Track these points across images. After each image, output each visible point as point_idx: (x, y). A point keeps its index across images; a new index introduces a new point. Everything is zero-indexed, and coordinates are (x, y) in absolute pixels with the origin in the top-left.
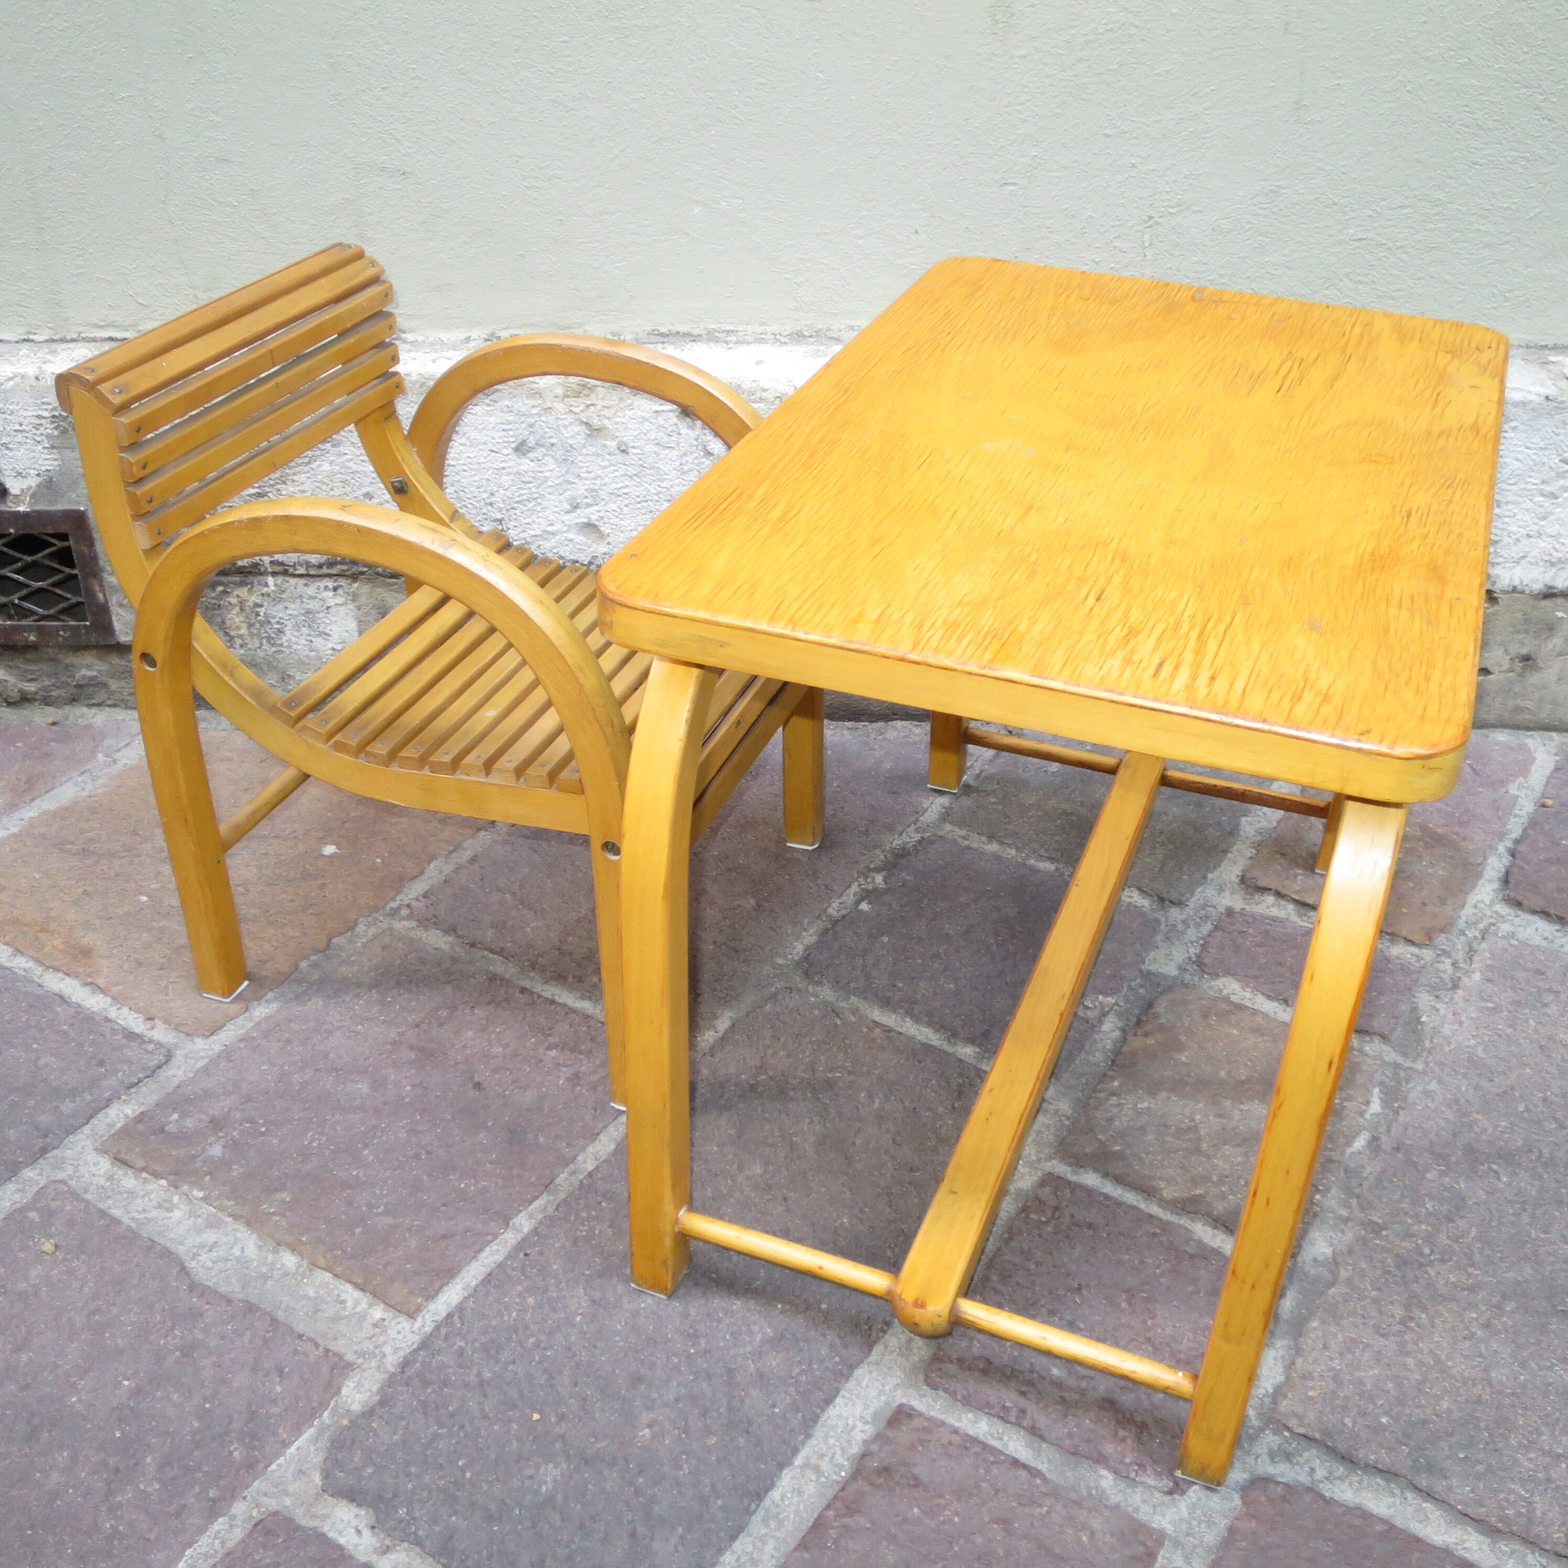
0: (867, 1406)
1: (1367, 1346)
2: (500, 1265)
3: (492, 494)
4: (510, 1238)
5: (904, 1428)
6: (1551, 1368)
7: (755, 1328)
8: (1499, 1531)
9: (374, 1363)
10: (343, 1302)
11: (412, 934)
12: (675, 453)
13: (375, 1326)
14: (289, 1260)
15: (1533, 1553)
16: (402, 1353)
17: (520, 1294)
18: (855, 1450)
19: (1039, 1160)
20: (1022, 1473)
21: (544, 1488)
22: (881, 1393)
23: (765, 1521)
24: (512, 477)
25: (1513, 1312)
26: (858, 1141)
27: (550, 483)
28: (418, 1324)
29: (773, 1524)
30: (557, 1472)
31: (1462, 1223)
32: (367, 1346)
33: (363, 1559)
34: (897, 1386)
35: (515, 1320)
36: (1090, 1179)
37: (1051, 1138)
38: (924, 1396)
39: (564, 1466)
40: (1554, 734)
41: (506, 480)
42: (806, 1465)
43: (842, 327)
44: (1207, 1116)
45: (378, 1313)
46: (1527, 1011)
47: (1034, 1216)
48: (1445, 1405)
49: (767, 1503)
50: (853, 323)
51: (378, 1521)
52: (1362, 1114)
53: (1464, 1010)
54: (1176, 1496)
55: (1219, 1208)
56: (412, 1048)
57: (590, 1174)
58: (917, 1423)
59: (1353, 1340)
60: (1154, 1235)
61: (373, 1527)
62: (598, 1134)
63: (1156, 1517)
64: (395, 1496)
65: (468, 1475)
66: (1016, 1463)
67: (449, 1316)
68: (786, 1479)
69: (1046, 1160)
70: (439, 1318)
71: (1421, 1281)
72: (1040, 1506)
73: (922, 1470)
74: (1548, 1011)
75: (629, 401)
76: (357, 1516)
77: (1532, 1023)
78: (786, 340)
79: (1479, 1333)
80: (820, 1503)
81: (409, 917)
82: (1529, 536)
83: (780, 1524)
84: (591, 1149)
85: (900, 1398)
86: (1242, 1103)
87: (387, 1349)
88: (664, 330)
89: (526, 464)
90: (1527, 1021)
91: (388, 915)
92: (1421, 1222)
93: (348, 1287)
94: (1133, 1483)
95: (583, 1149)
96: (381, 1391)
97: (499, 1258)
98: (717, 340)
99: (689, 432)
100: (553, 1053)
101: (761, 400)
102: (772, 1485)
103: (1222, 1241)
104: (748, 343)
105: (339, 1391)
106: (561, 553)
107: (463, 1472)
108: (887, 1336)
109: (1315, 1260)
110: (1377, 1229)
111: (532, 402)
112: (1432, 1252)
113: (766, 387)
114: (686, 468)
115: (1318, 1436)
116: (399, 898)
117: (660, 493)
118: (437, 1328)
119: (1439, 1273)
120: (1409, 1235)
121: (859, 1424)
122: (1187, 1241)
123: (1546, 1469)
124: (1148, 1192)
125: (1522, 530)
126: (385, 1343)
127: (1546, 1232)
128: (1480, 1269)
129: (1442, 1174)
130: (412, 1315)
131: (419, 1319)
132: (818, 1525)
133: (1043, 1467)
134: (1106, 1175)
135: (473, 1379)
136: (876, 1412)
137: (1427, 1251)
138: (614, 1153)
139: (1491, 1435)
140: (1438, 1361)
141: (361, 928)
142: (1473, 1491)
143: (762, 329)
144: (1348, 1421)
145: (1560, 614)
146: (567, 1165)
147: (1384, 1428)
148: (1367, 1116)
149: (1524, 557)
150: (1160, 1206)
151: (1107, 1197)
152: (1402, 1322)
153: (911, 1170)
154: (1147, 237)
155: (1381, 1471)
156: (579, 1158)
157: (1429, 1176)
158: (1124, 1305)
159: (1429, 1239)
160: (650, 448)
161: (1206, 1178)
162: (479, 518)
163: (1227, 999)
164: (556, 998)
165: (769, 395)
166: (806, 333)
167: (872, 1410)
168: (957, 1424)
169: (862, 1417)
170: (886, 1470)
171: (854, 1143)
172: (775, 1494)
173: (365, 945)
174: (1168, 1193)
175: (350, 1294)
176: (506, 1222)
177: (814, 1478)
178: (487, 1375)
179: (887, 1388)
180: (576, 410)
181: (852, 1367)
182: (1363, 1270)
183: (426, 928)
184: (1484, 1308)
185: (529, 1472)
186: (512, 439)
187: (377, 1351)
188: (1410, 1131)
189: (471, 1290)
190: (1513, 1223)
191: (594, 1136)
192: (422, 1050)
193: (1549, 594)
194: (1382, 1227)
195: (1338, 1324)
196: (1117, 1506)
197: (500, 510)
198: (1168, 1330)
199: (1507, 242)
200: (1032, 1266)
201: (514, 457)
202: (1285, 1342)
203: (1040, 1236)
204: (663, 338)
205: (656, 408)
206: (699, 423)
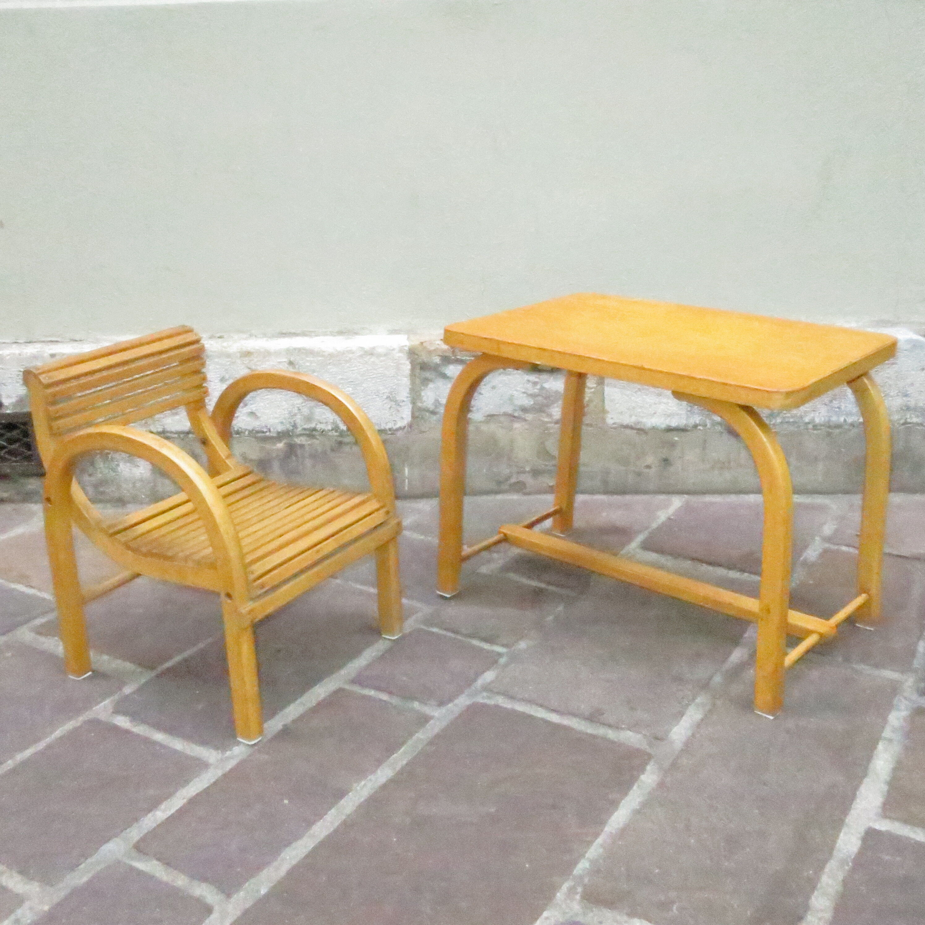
1: (531, 670)
2: (190, 656)
4: (195, 649)
5: (340, 693)
8: (564, 713)
9: (136, 683)
10: (126, 668)
13: (138, 673)
14: (106, 657)
15: (576, 718)
16: (148, 680)
18: (320, 699)
19: (415, 625)
22: (334, 685)
23: (281, 717)
25: (594, 661)
29: (284, 717)
32: (134, 678)
33: (126, 728)
34: (341, 684)
36: (434, 629)
37: (422, 619)
38: (350, 686)
40: (685, 496)
42: (300, 703)
45: (140, 670)
49: (284, 711)
51: (133, 719)
52: (553, 611)
54: (442, 707)
55: (483, 635)
58: (346, 692)
59: (526, 669)
60: (455, 643)
61: (131, 721)
63: (431, 713)
64: (141, 713)
66: (382, 701)
67: (168, 669)
68: (292, 706)
69: (418, 625)
70: (164, 669)
72: (387, 710)
73: (344, 703)
76: (125, 719)
78: (335, 334)
79: (578, 666)
80: (303, 712)
82: (655, 404)
83: (288, 717)
86: (504, 608)
87: (142, 679)
88: (284, 331)
94: (426, 704)
96: (138, 688)
97: (190, 653)
101: (323, 356)
102: (286, 708)
105: (122, 689)
106: (240, 426)
108: (340, 671)
109: (519, 648)
115: (502, 692)
121: (323, 693)
122: (468, 645)
124: (457, 632)
125: (652, 401)
130: (153, 669)
131: (156, 670)
132: (302, 716)
133: (392, 701)
134: (440, 628)
135: (175, 684)
136: (331, 690)
139: (571, 690)
140: (558, 673)
142: (558, 704)
144: (516, 688)
145: (676, 439)
147: (530, 689)
148: (556, 611)
149: (655, 413)
150: (460, 636)
151: (440, 634)
152: (548, 664)
155: (524, 700)
157: (575, 626)
158: (437, 660)
159: (568, 642)
161: (481, 628)
163: (508, 579)
165: (326, 354)
167: (329, 689)
168: (362, 692)
169: (325, 691)
170: (330, 703)
174: (465, 632)
175: (129, 666)
176: (194, 645)
177: (303, 706)
179: (336, 684)
180: (245, 362)
181: (324, 678)
182: (537, 651)
184: (582, 659)
185: (193, 706)
186: (219, 376)
189: (176, 663)
193: (669, 430)
195: (522, 665)
196: (418, 711)
201: (219, 384)
202: (498, 669)
204: (283, 334)
205: (279, 361)
206: (297, 366)
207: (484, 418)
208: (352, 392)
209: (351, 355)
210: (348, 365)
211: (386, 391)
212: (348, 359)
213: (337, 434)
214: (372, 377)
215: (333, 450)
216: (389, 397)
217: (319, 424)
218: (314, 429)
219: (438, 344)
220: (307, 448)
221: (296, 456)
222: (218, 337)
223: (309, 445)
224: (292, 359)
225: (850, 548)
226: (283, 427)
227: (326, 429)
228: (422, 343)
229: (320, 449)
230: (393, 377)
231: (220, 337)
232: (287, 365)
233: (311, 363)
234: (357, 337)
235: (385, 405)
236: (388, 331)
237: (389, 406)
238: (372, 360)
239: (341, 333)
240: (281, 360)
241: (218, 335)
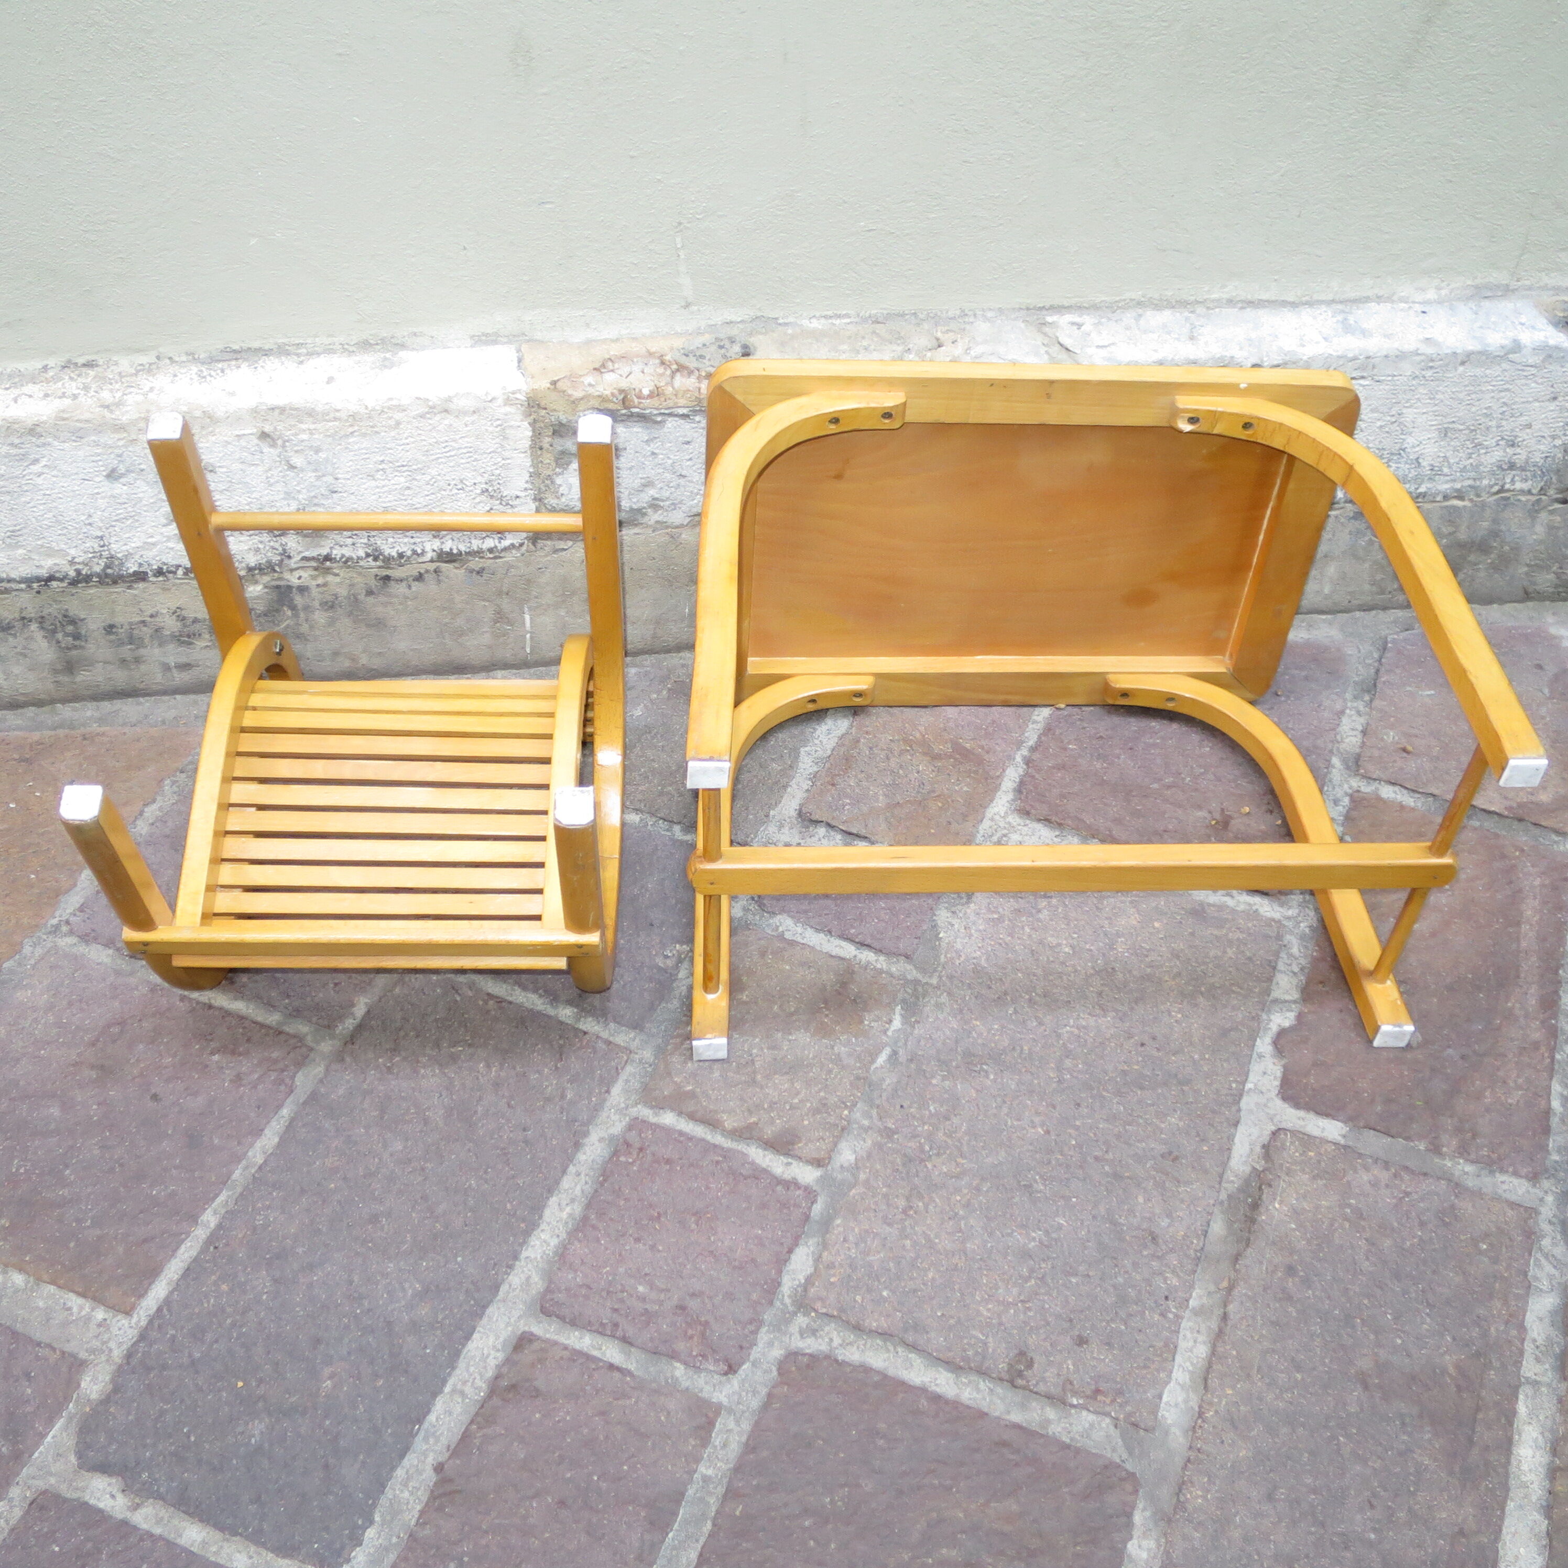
0: (497, 1337)
1: (877, 1234)
2: (196, 1260)
3: (90, 516)
4: (200, 1234)
5: (526, 1351)
6: (1009, 1235)
7: (407, 1285)
8: (961, 1368)
9: (103, 1358)
10: (69, 1309)
11: (75, 950)
12: (260, 469)
13: (99, 1325)
14: (18, 1279)
15: (984, 1381)
16: (125, 1347)
17: (215, 1283)
18: (490, 1374)
19: (627, 1108)
20: (617, 1375)
21: (253, 1441)
22: (508, 1324)
23: (426, 1439)
24: (106, 500)
25: (987, 1191)
26: (480, 1109)
27: (144, 502)
28: (135, 1320)
29: (432, 1441)
30: (262, 1426)
31: (956, 1120)
32: (96, 1344)
33: (120, 1516)
34: (520, 1317)
35: (213, 1305)
36: (668, 1118)
37: (637, 1085)
38: (540, 1322)
39: (267, 1420)
41: (101, 503)
42: (454, 1391)
43: (406, 334)
44: (762, 1049)
45: (100, 1314)
46: (1024, 919)
47: (622, 1159)
48: (930, 1275)
49: (426, 1425)
50: (415, 330)
51: (127, 1485)
52: (885, 1032)
53: (974, 924)
54: (730, 1376)
55: (769, 1132)
56: (92, 1067)
57: (260, 1168)
58: (536, 1345)
59: (867, 1231)
60: (717, 1162)
61: (123, 1491)
62: (262, 1130)
63: (715, 1394)
64: (138, 1464)
65: (193, 1439)
66: (612, 1367)
67: (159, 1310)
68: (439, 1405)
69: (632, 1107)
70: (151, 1312)
71: (921, 1175)
72: (630, 1398)
73: (540, 1383)
74: (1041, 916)
75: (211, 429)
76: (109, 1485)
77: (1027, 930)
78: (354, 349)
79: (961, 1212)
80: (466, 1419)
81: (71, 933)
83: (437, 1440)
84: (258, 1144)
85: (523, 1327)
86: (790, 1034)
87: (112, 1345)
88: (236, 347)
89: (119, 488)
90: (1023, 928)
91: (50, 933)
92: (924, 1124)
93: (72, 1296)
94: (698, 1369)
95: (251, 1145)
96: (113, 1380)
97: (194, 1253)
98: (288, 354)
99: (271, 450)
100: (216, 1057)
101: (335, 419)
102: (428, 1412)
103: (771, 1160)
104: (318, 354)
105: (79, 1385)
106: (164, 560)
107: (189, 1437)
108: (511, 1277)
109: (842, 1167)
110: (889, 1133)
111: (117, 436)
112: (931, 1148)
113: (338, 408)
114: (272, 481)
115: (835, 1313)
116: (57, 914)
117: (251, 503)
118: (151, 1322)
119: (935, 1166)
120: (915, 1136)
121: (492, 1352)
122: (743, 1165)
123: (999, 1316)
124: (713, 1124)
126: (110, 1339)
127: (1019, 1120)
128: (966, 1158)
129: (944, 1078)
130: (128, 1313)
131: (135, 1316)
132: (466, 1436)
133: (632, 1367)
134: (680, 1114)
135: (186, 1360)
136: (505, 1340)
137: (927, 1148)
138: (279, 1145)
139: (962, 1294)
140: (929, 1240)
141: (27, 950)
142: (945, 1339)
143: (330, 340)
144: (858, 1298)
146: (240, 1161)
147: (885, 1300)
148: (890, 1033)
150: (723, 1135)
151: (681, 1133)
152: (904, 1212)
153: (525, 1130)
154: (678, 240)
155: (880, 1334)
156: (250, 1154)
157: (934, 1081)
158: (693, 1226)
159: (930, 1137)
160: (236, 466)
161: (758, 1107)
162: (80, 537)
163: (781, 937)
164: (213, 1002)
165: (343, 415)
166: (372, 342)
167: (501, 1339)
168: (567, 1342)
169: (494, 1347)
170: (513, 1387)
171: (476, 1112)
172: (432, 1418)
173: (34, 967)
174: (730, 1123)
175: (75, 1301)
176: (193, 1219)
177: (460, 1400)
178: (197, 1355)
179: (512, 1320)
181: (485, 1307)
182: (877, 1171)
183: (87, 942)
184: (965, 1191)
185: (240, 1429)
186: (102, 469)
187: (104, 1347)
188: (922, 1043)
189: (174, 1285)
190: (995, 1115)
191: (258, 1132)
192: (102, 1067)
194: (894, 1132)
195: (856, 1220)
196: (687, 1389)
197: (100, 528)
198: (726, 1243)
199: (1001, 224)
200: (622, 1203)
201: (106, 483)
202: (816, 1240)
203: (628, 1175)
204: (236, 355)
205: (237, 433)
206: (280, 442)
207: (688, 520)
208: (407, 484)
209: (398, 416)
210: (393, 434)
211: (479, 479)
212: (392, 422)
213: (379, 563)
214: (448, 454)
215: (370, 593)
216: (487, 490)
217: (337, 547)
218: (328, 558)
219: (590, 385)
220: (315, 592)
221: (293, 608)
222: (84, 365)
223: (318, 586)
224: (268, 429)
225: (1397, 788)
226: (259, 558)
227: (355, 557)
228: (554, 383)
229: (343, 592)
230: (493, 452)
231: (89, 365)
232: (256, 441)
233: (311, 434)
234: (403, 354)
235: (480, 507)
236: (472, 337)
237: (488, 508)
238: (446, 422)
239: (365, 345)
240: (242, 432)
241: (81, 361)
